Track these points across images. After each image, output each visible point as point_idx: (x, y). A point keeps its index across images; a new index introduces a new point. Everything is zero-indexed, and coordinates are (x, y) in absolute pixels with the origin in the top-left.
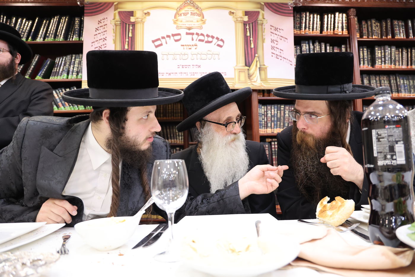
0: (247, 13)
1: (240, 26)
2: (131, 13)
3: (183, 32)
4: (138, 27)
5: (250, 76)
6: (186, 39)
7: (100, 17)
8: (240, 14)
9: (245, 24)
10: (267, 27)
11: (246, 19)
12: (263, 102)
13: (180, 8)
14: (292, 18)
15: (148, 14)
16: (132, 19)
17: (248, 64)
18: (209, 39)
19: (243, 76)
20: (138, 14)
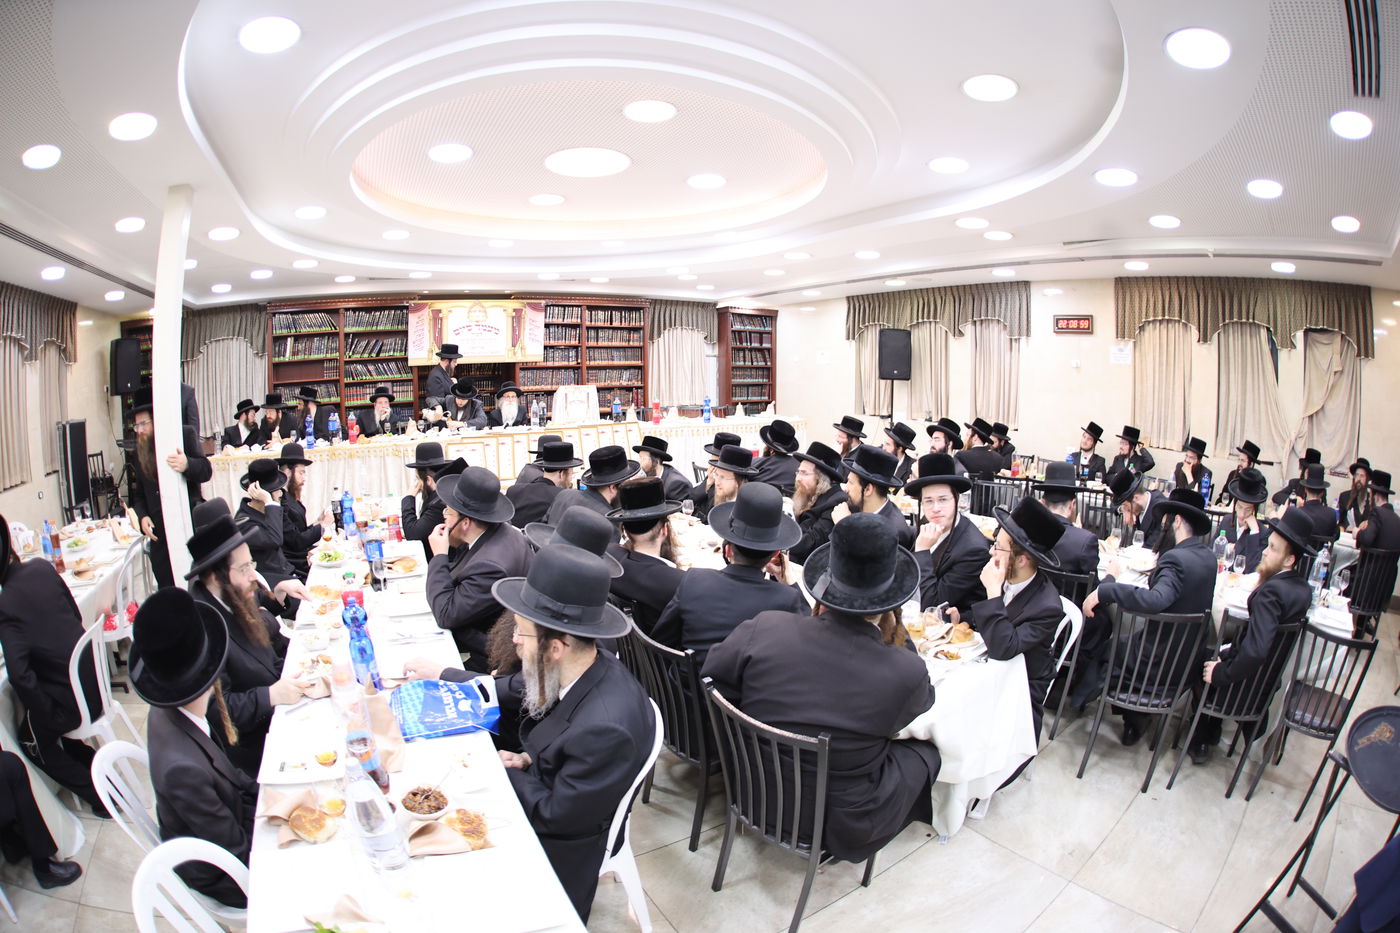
0: (515, 310)
1: (510, 319)
2: (440, 311)
3: (474, 324)
4: (444, 320)
5: (515, 354)
6: (475, 329)
7: (420, 314)
8: (510, 311)
9: (513, 318)
10: (527, 319)
11: (514, 314)
12: (522, 369)
13: (472, 307)
14: (543, 313)
15: (450, 311)
16: (441, 315)
17: (514, 346)
18: (490, 329)
19: (511, 354)
20: (444, 312)
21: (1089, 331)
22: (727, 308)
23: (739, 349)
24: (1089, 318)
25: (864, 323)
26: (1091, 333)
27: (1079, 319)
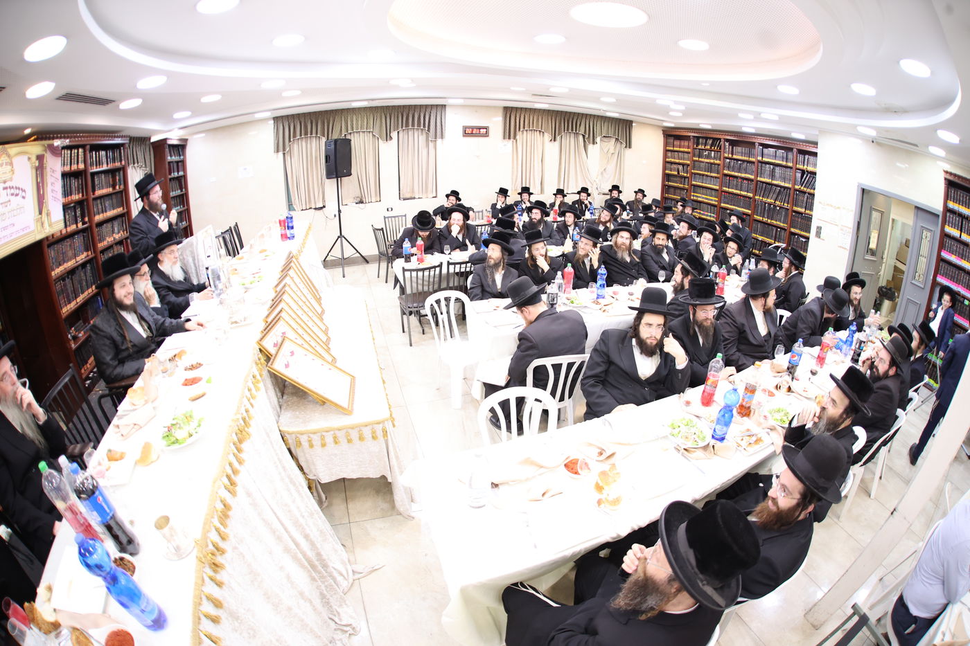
0: (40, 158)
9: (37, 169)
10: (48, 171)
11: (39, 163)
17: (40, 213)
21: (486, 135)
22: (165, 140)
23: (170, 179)
24: (486, 128)
25: (294, 136)
26: (488, 136)
27: (480, 128)
